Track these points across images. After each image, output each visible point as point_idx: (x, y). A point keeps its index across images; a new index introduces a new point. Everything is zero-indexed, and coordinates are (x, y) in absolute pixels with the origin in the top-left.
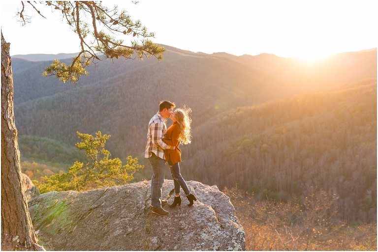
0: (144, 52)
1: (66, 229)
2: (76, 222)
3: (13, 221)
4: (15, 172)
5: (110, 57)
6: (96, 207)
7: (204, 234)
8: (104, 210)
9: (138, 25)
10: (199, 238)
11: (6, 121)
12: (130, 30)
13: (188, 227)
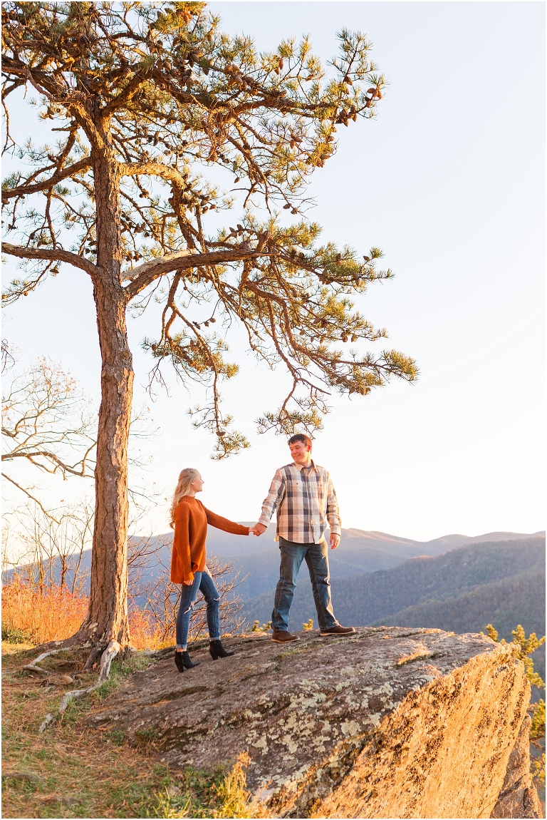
3: (96, 599)
4: (112, 527)
7: (350, 668)
11: (109, 452)
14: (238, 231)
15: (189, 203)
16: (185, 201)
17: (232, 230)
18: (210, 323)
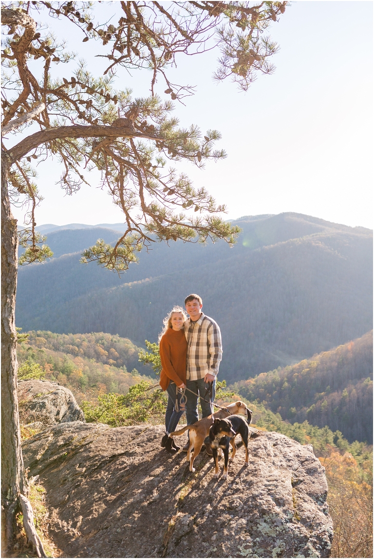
0: (210, 233)
1: (73, 479)
2: (89, 471)
5: (165, 238)
6: (122, 455)
7: (264, 524)
8: (132, 460)
9: (202, 194)
10: (255, 528)
12: (190, 203)
13: (243, 508)
14: (70, 83)
15: (37, 53)
16: (31, 50)
17: (65, 80)
18: (32, 159)
